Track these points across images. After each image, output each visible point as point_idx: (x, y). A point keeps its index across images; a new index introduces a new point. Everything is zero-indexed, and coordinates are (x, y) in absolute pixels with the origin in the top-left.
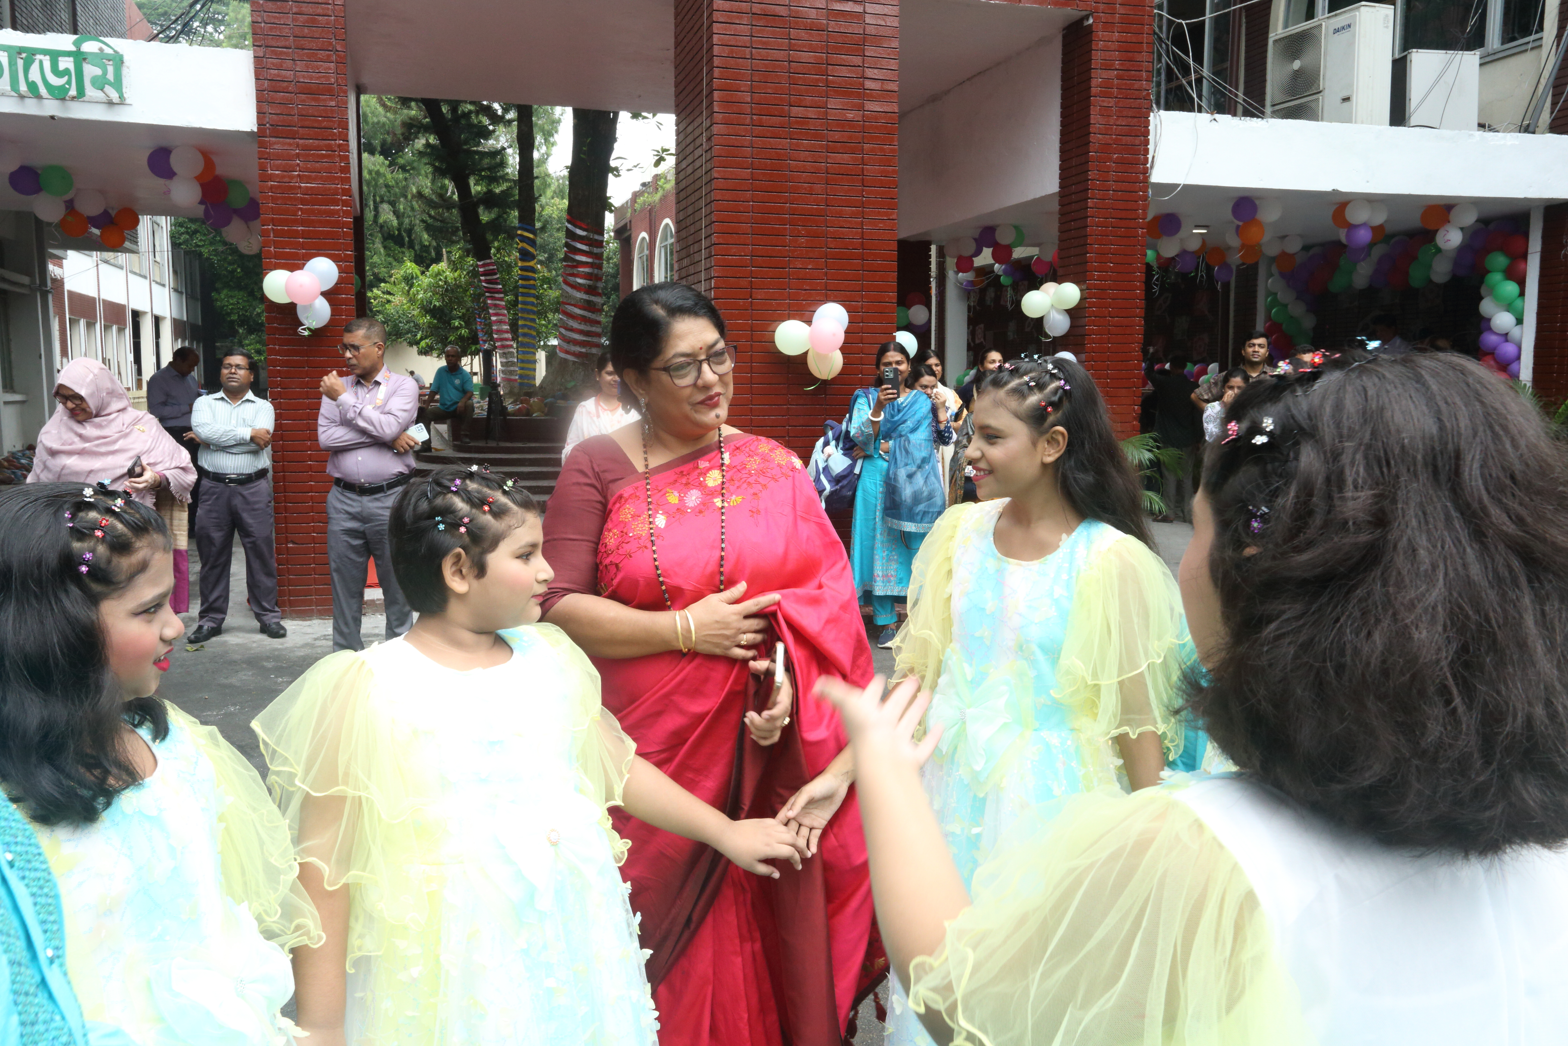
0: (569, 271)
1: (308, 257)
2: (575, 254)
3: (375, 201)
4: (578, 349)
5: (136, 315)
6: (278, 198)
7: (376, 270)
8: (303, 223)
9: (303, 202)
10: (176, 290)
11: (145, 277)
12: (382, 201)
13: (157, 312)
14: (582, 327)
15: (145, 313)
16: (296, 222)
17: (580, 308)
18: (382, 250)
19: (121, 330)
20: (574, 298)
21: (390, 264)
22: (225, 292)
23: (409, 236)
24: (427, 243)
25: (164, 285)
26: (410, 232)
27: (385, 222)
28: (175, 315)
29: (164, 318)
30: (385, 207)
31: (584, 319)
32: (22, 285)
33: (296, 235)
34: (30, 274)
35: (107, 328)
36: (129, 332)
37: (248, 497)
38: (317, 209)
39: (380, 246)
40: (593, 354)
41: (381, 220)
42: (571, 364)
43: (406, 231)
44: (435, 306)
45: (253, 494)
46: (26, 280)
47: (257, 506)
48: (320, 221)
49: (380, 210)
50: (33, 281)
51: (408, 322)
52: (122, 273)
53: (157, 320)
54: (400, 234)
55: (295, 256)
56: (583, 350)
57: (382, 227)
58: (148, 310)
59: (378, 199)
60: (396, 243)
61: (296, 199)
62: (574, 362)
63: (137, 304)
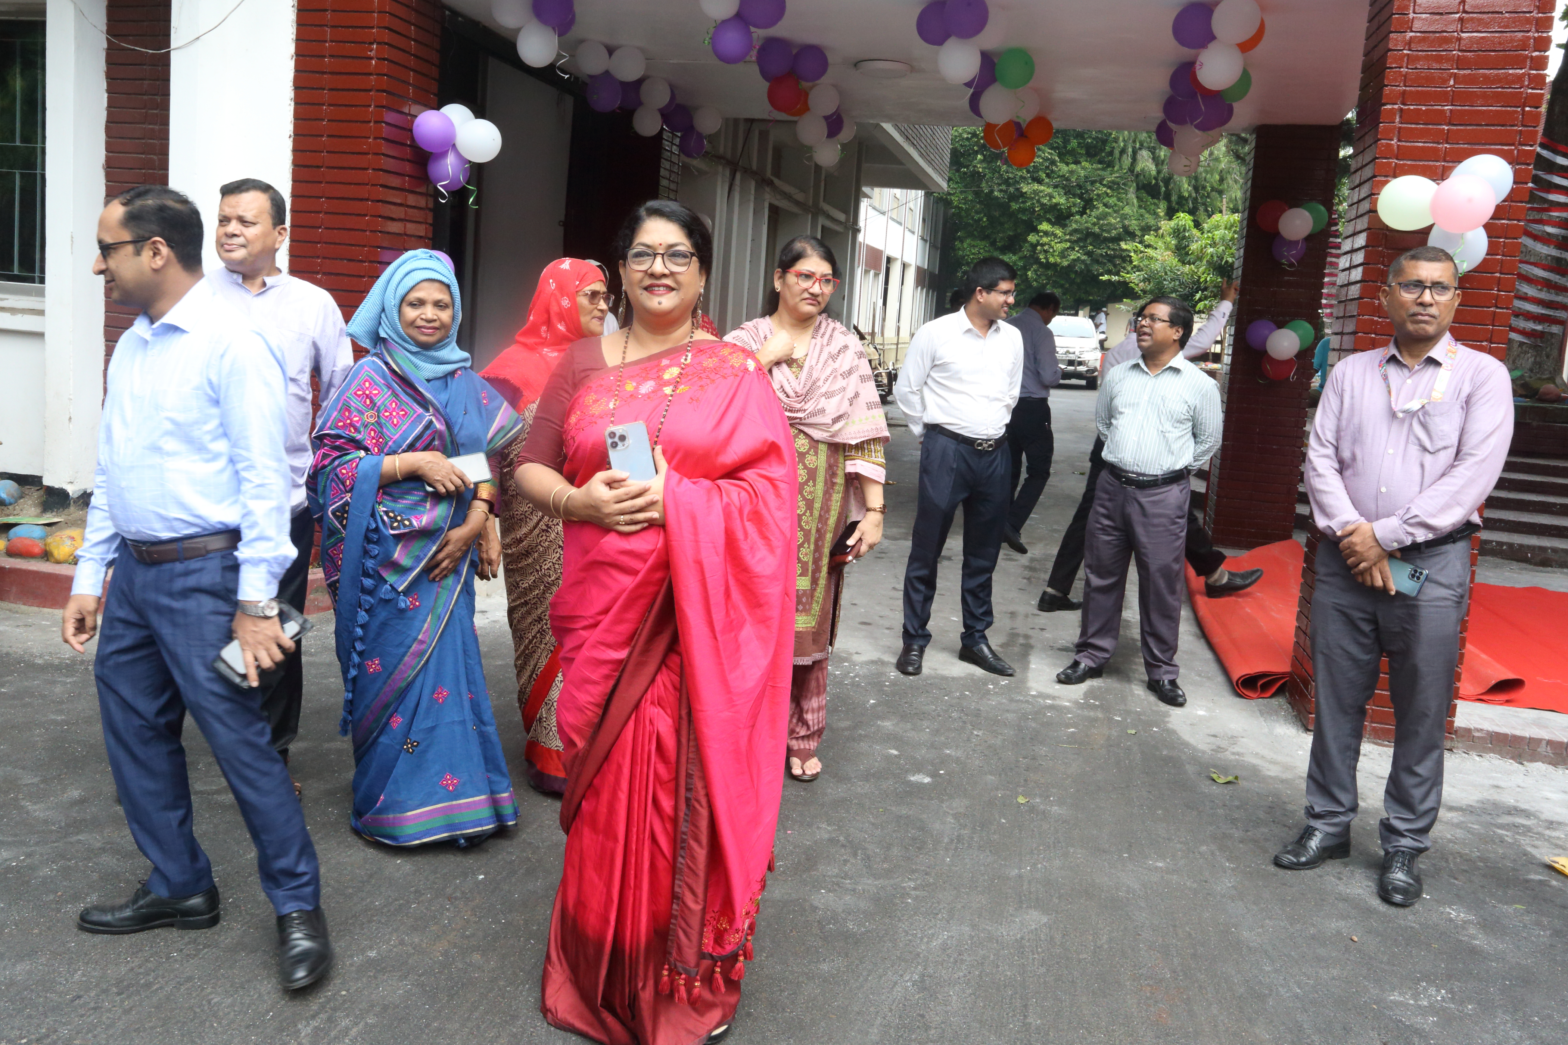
0: (1537, 216)
1: (1460, 157)
2: (1548, 192)
3: (1134, 148)
4: (1530, 325)
5: (889, 260)
6: (1418, 59)
7: (1126, 222)
8: (1454, 98)
9: (1461, 63)
10: (922, 238)
11: (900, 224)
12: (1142, 147)
13: (906, 259)
14: (1543, 295)
15: (896, 259)
16: (1443, 97)
17: (1545, 268)
18: (1135, 201)
19: (876, 275)
20: (1538, 254)
21: (1142, 216)
22: (968, 241)
23: (1166, 186)
24: (1186, 194)
25: (913, 233)
26: (1167, 181)
27: (1143, 170)
28: (919, 264)
29: (910, 265)
30: (1145, 153)
31: (1547, 285)
32: (840, 222)
33: (1438, 117)
34: (846, 212)
35: (867, 272)
36: (882, 277)
37: (1147, 506)
38: (1484, 75)
39: (1134, 196)
40: (1552, 335)
41: (1138, 169)
42: (1516, 346)
43: (1164, 180)
44: (1227, 262)
45: (1154, 503)
46: (842, 217)
47: (1156, 521)
48: (1484, 96)
49: (1139, 157)
50: (848, 220)
51: (1173, 280)
52: (884, 218)
53: (905, 266)
54: (1157, 184)
55: (1433, 154)
56: (1539, 328)
57: (1137, 176)
58: (899, 257)
59: (1138, 145)
60: (1149, 194)
61: (1448, 59)
62: (1521, 344)
63: (891, 250)
